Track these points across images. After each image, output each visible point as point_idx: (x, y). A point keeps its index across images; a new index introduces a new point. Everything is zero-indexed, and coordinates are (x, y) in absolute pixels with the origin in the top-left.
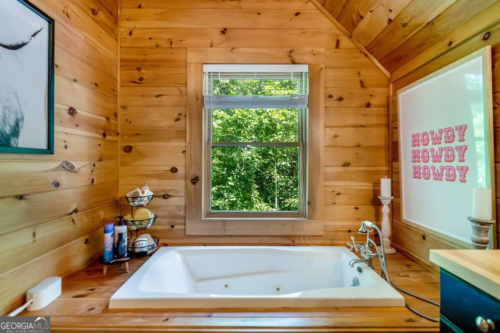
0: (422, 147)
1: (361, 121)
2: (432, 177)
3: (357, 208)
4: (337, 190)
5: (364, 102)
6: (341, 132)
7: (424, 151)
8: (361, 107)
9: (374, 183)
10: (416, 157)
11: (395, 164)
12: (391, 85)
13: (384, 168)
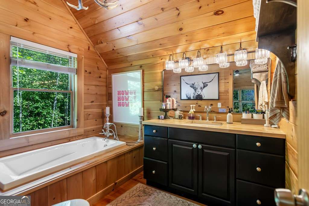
0: (121, 96)
1: (98, 83)
2: (125, 105)
3: (96, 120)
4: (89, 113)
5: (98, 76)
6: (91, 87)
7: (122, 97)
8: (97, 77)
9: (102, 109)
10: (119, 99)
11: (109, 101)
12: (108, 71)
13: (105, 103)
